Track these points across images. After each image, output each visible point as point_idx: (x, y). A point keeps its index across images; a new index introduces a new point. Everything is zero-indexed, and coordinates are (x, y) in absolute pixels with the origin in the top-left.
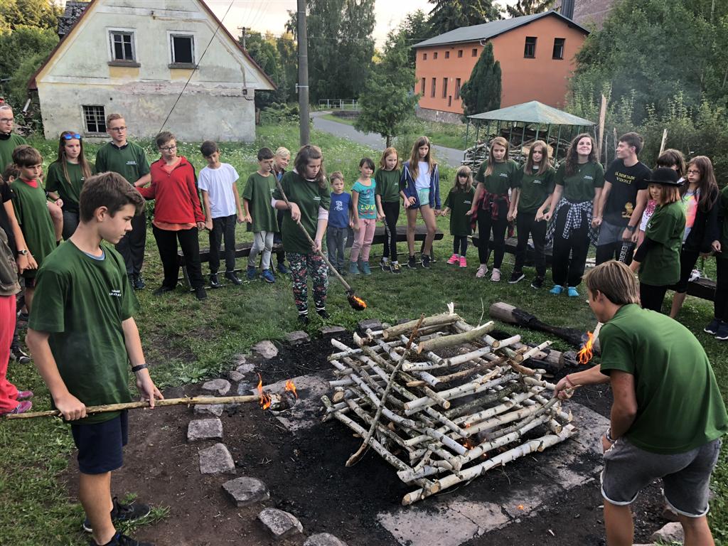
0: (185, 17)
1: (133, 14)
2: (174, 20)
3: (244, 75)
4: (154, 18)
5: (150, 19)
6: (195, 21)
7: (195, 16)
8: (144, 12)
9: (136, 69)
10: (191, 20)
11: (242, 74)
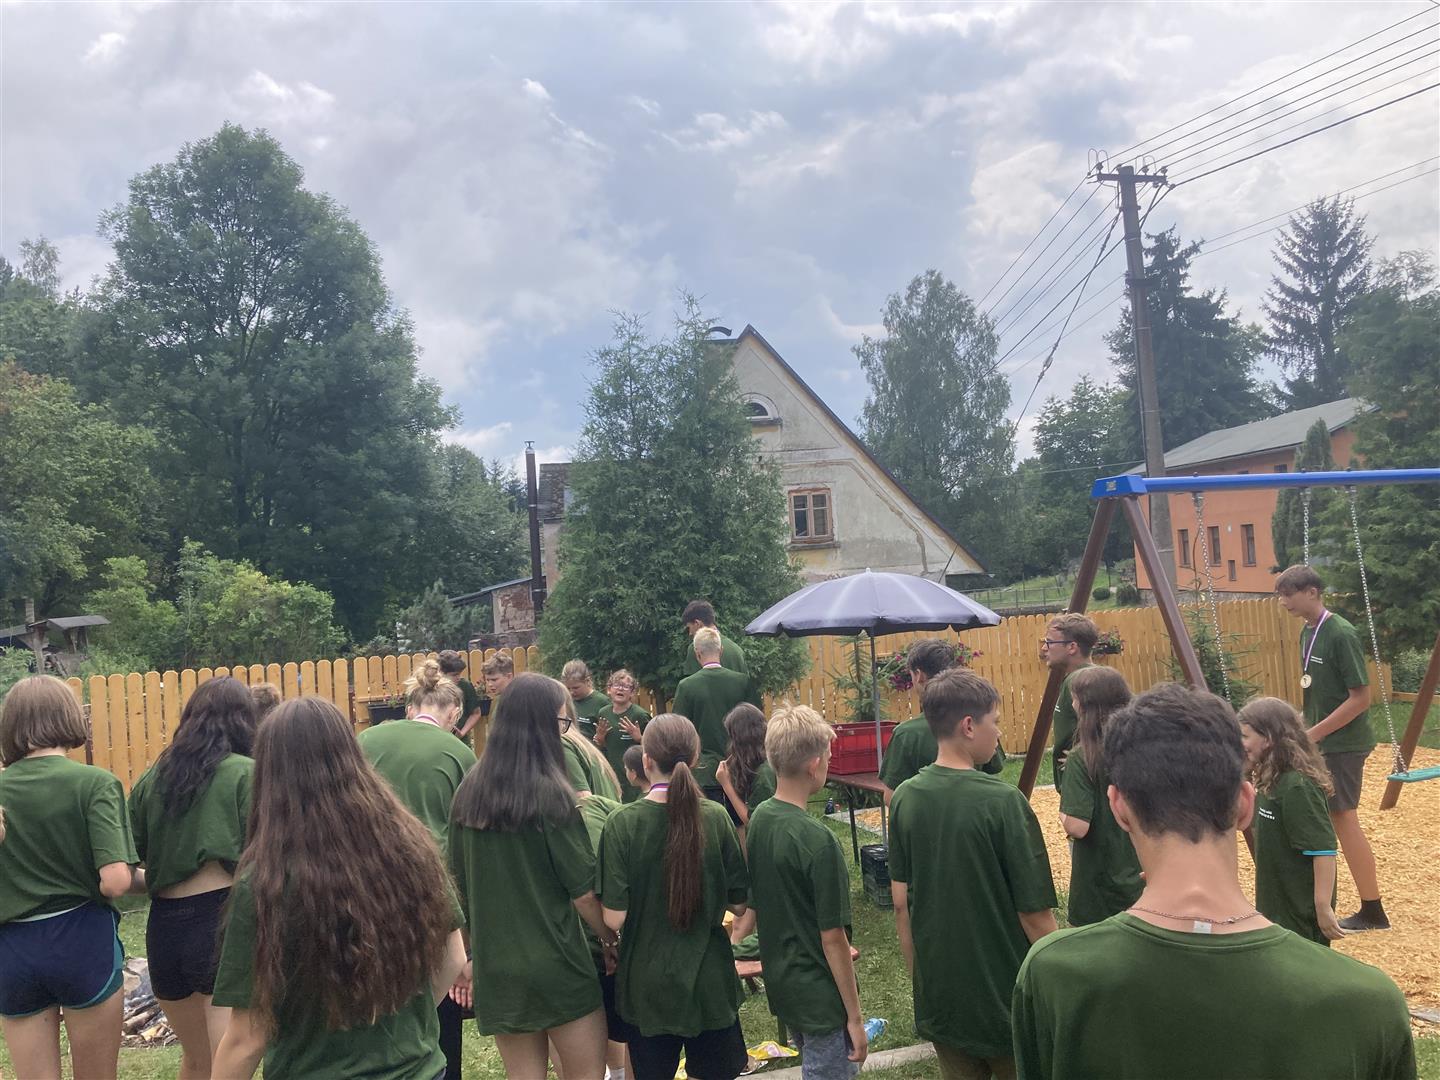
0: (813, 459)
2: (796, 467)
3: (923, 549)
6: (831, 463)
7: (832, 455)
10: (825, 464)
11: (919, 548)
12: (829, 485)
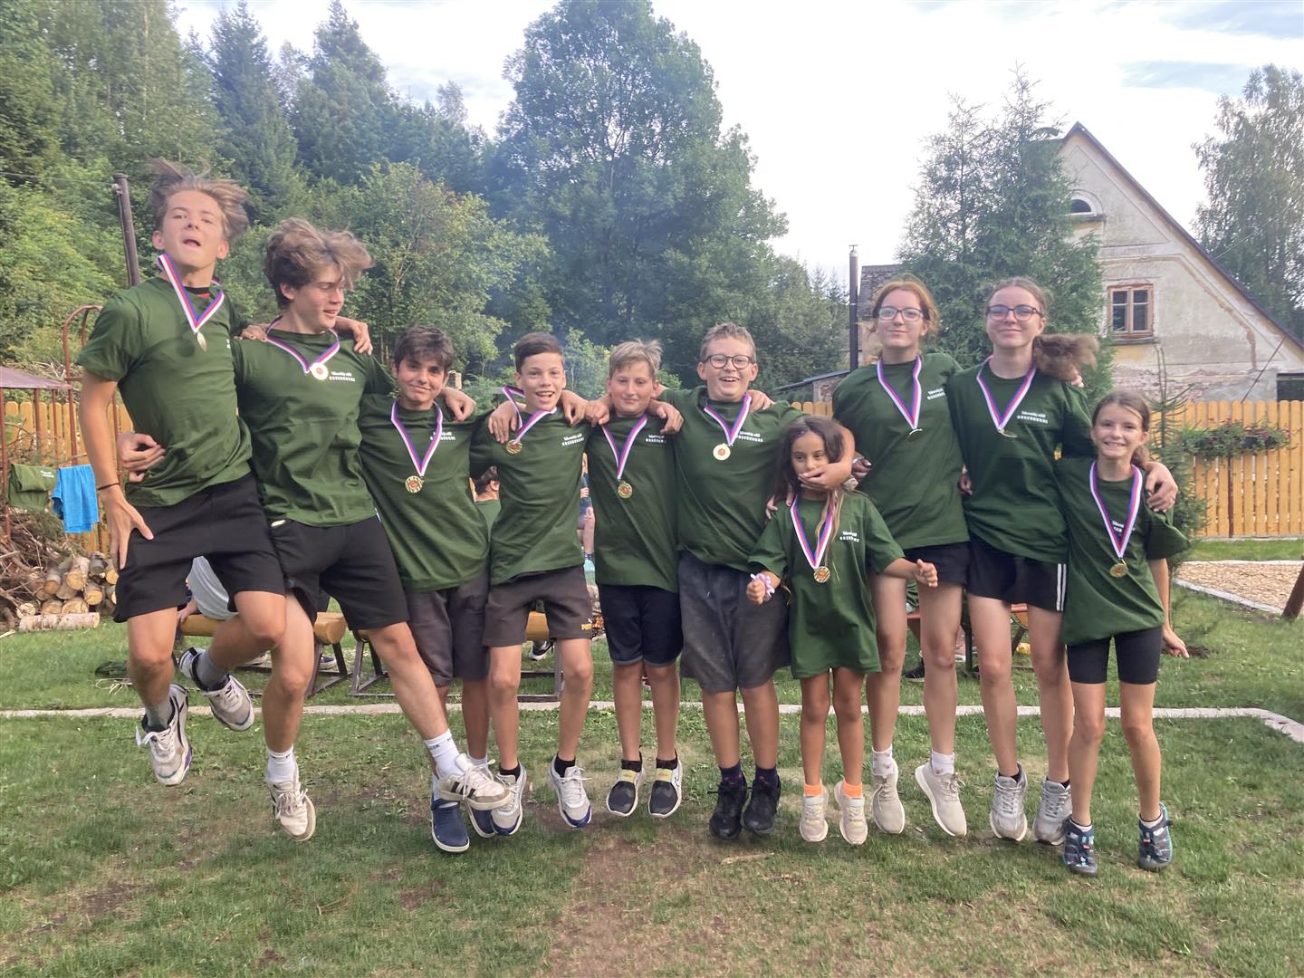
3: (1253, 347)
6: (1157, 259)
7: (1159, 251)
10: (1149, 259)
11: (1249, 346)
12: (1152, 281)
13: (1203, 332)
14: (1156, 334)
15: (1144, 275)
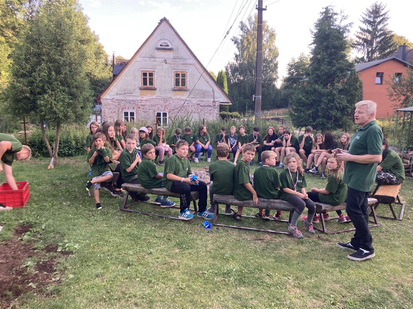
0: (182, 62)
1: (155, 61)
4: (166, 63)
5: (164, 64)
7: (188, 62)
8: (161, 60)
9: (154, 91)
10: (186, 64)
11: (213, 93)
12: (186, 71)
13: (201, 89)
14: (188, 88)
15: (184, 69)
